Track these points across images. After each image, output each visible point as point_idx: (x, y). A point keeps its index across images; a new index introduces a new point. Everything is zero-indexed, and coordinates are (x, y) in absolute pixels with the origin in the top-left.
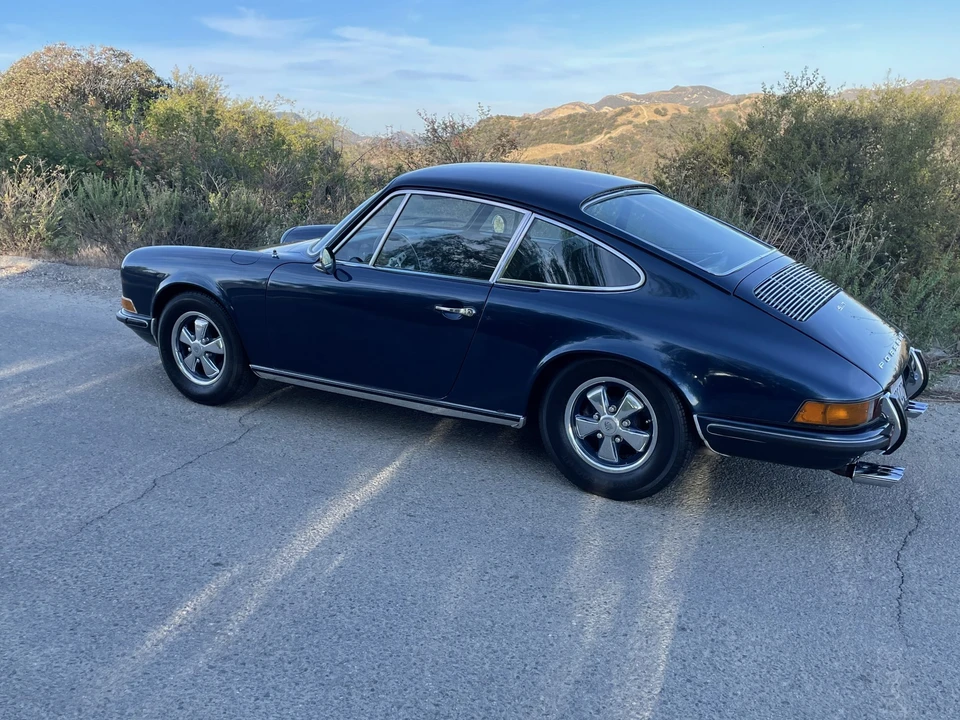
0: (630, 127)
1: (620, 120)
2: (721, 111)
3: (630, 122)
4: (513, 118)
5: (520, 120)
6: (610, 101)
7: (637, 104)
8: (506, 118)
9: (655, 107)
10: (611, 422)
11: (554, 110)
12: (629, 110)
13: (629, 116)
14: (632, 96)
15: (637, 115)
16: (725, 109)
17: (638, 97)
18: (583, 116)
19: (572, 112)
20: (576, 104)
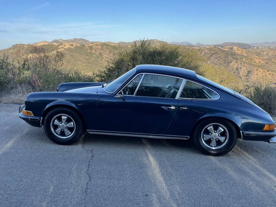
0: (63, 49)
1: (60, 47)
2: (88, 46)
3: (63, 48)
4: (25, 45)
5: (27, 45)
6: (55, 41)
7: (64, 42)
8: (22, 45)
9: (70, 44)
10: (215, 135)
11: (38, 43)
12: (62, 44)
13: (62, 46)
14: (62, 40)
15: (65, 46)
16: (89, 45)
17: (64, 41)
18: (48, 45)
19: (44, 44)
20: (45, 42)
